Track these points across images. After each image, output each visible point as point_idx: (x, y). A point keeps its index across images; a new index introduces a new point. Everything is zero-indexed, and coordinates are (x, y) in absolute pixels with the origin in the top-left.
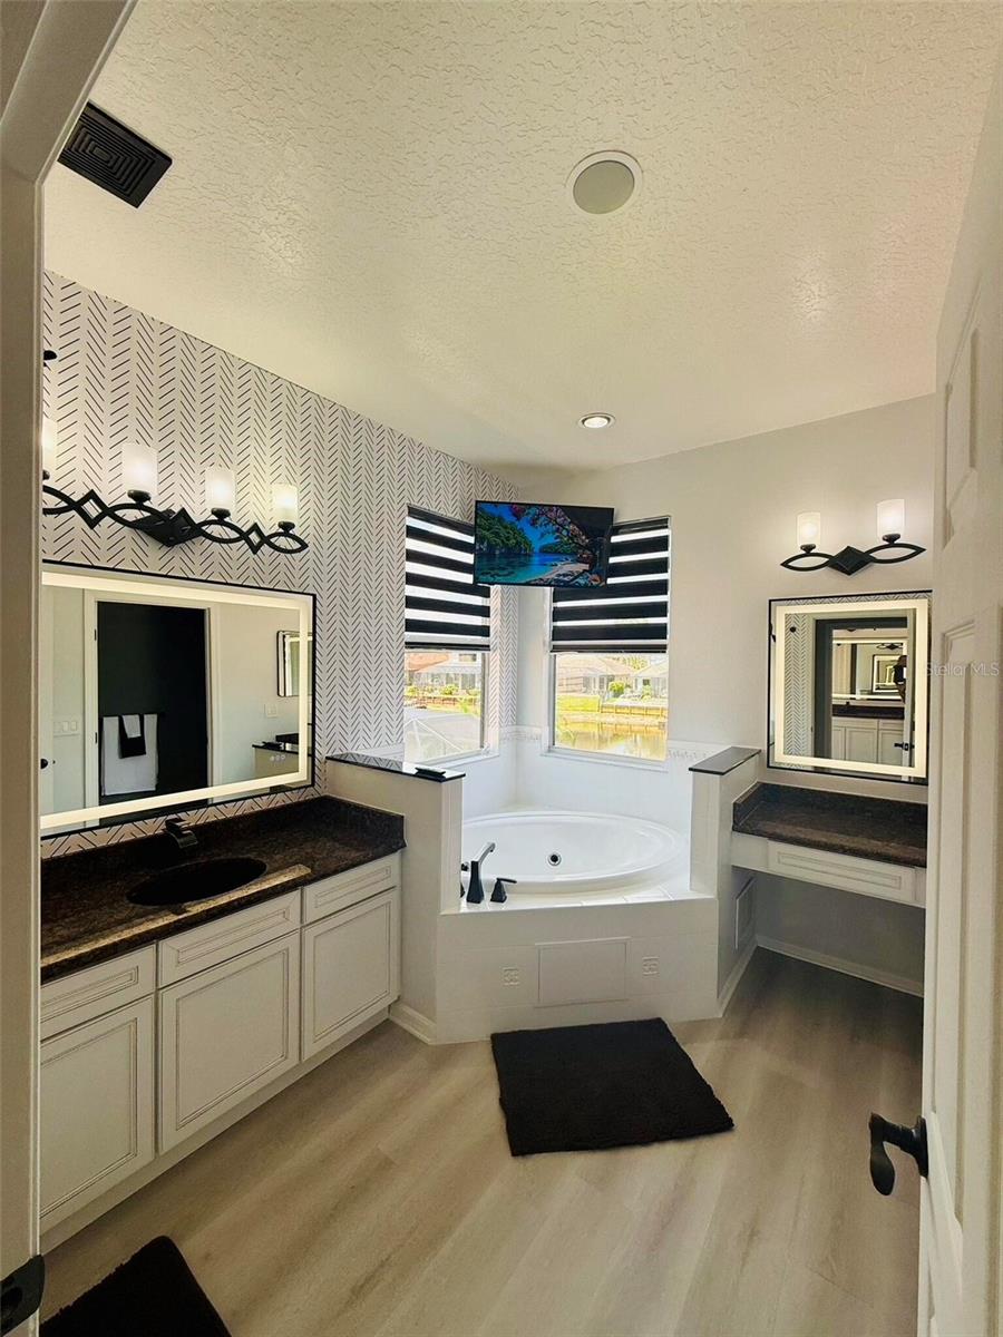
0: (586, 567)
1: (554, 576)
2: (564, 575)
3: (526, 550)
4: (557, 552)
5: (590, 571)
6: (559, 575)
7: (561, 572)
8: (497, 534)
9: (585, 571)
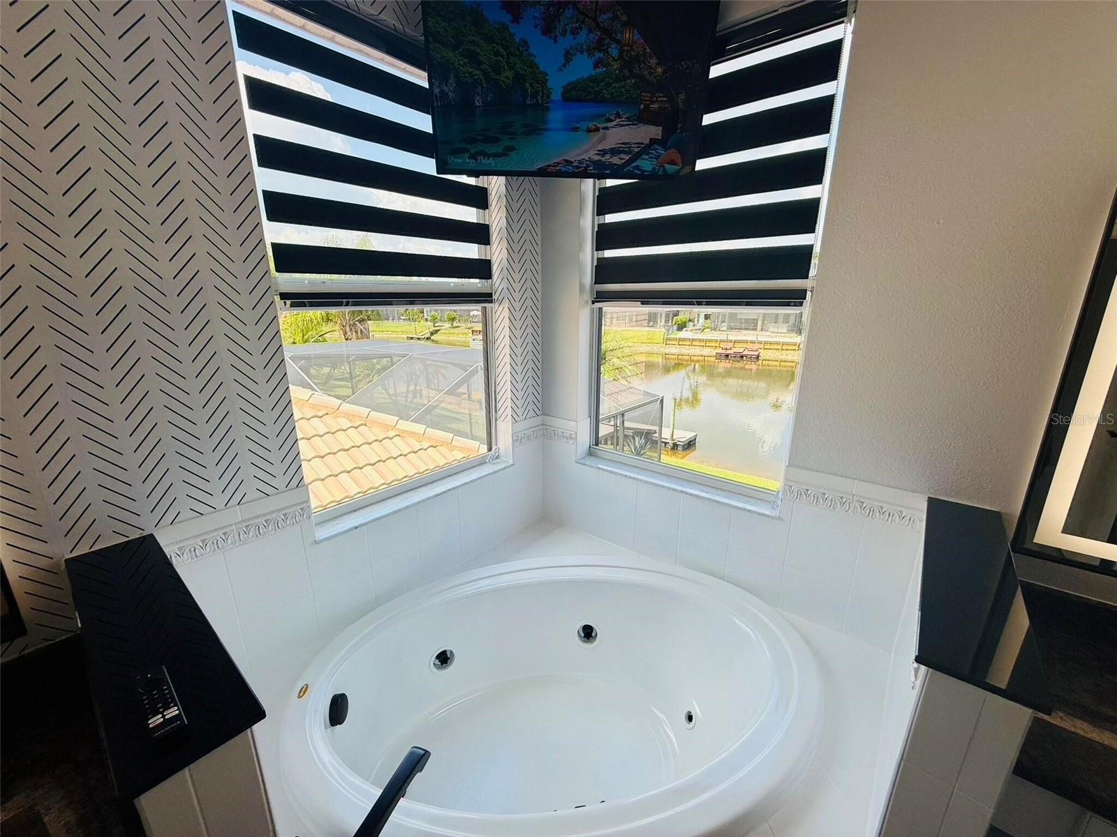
0: (655, 132)
1: (592, 155)
2: (614, 152)
3: (534, 95)
4: (599, 100)
5: (662, 143)
6: (603, 153)
7: (607, 145)
8: (473, 58)
9: (653, 141)
